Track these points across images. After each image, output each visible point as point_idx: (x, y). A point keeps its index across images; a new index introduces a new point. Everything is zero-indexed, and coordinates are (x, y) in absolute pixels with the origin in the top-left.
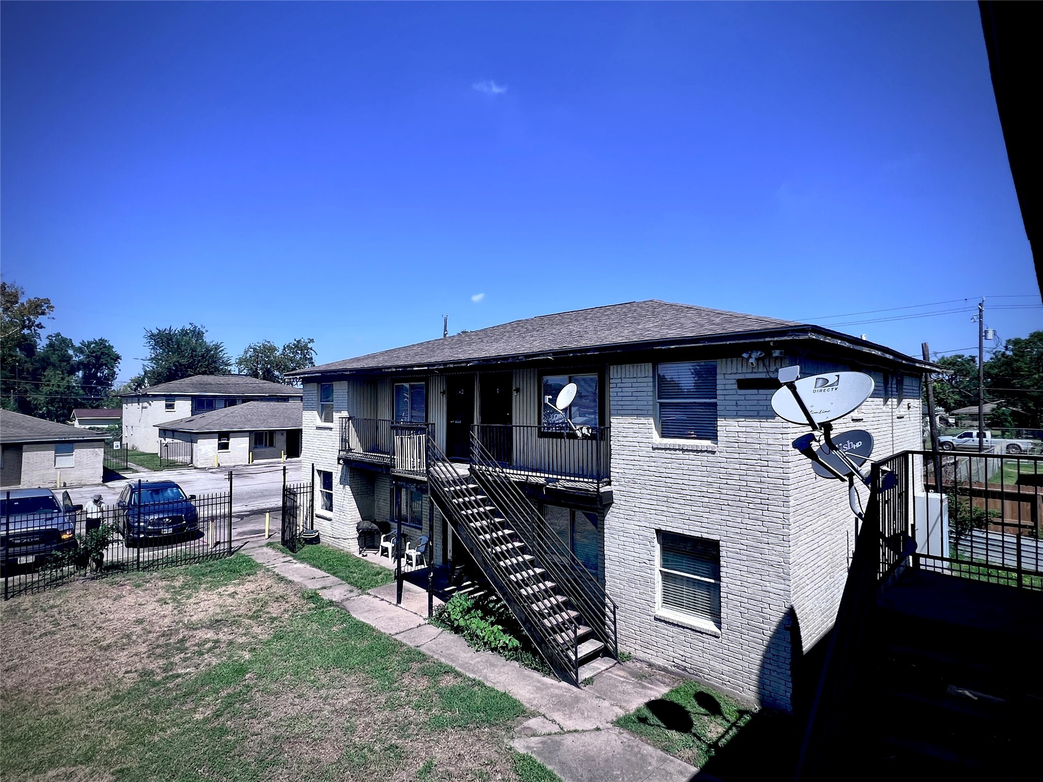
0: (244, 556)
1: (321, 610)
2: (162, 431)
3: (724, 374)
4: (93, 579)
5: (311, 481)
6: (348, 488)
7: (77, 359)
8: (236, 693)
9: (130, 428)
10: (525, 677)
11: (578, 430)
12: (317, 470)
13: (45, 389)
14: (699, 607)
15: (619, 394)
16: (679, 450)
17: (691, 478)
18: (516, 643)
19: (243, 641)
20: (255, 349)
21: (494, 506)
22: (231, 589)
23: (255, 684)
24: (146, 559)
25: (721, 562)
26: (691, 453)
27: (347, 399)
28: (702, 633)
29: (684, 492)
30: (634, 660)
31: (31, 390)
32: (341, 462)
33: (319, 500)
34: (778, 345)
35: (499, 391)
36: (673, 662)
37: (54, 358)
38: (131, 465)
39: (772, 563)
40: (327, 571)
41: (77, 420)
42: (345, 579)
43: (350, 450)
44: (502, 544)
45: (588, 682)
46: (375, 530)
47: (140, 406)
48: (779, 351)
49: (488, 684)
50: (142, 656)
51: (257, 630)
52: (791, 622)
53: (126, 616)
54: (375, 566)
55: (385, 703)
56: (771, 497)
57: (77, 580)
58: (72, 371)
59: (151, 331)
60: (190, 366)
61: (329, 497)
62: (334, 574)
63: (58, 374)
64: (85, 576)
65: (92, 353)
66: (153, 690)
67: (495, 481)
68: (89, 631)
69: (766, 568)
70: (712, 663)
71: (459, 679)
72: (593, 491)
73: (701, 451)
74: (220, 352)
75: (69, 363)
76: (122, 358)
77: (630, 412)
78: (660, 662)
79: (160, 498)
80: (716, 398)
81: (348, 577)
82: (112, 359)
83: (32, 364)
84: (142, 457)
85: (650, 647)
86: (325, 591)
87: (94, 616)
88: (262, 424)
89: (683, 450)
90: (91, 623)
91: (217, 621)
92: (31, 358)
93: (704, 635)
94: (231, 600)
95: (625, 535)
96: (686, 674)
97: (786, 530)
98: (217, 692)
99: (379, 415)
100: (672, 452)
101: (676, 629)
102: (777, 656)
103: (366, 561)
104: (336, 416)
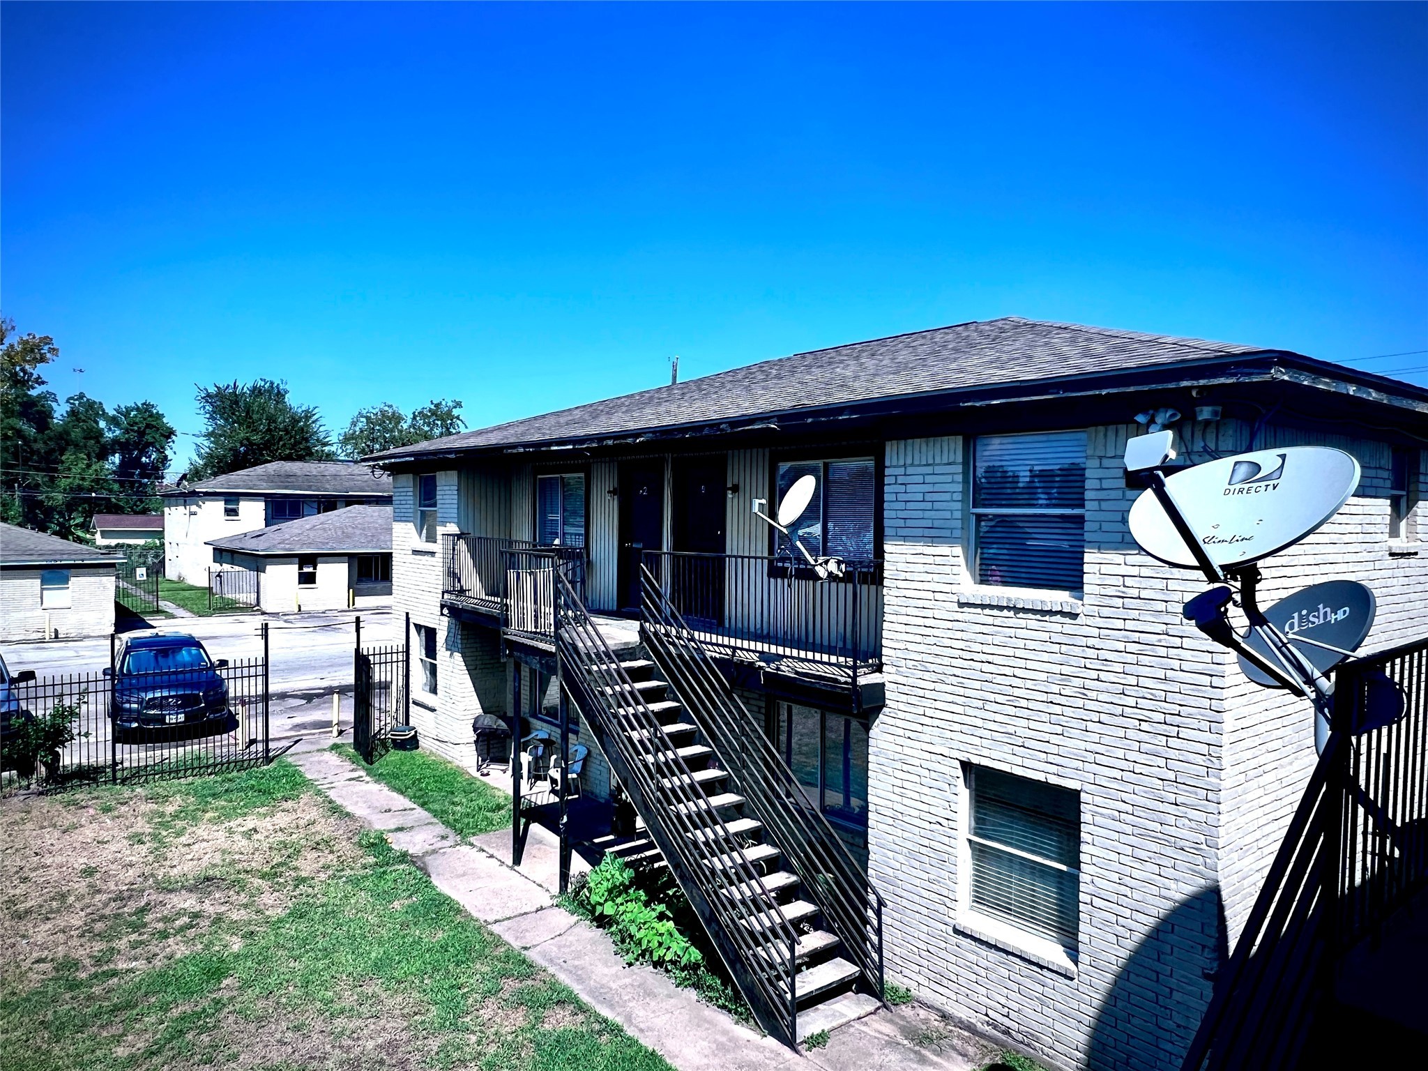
0: (290, 765)
1: (382, 870)
2: (217, 552)
3: (1101, 458)
4: (41, 793)
5: (404, 642)
6: (458, 656)
7: (111, 435)
8: (195, 1013)
9: (174, 545)
10: (701, 1022)
11: (821, 565)
12: (415, 625)
13: (63, 483)
14: (1039, 915)
15: (901, 497)
16: (1008, 608)
17: (1030, 665)
18: (695, 955)
19: (239, 917)
20: (368, 418)
21: (679, 701)
22: (250, 823)
23: (232, 999)
24: (135, 764)
25: (1082, 834)
26: (1030, 616)
27: (456, 502)
28: (1042, 967)
29: (1017, 692)
30: (916, 1004)
31: (44, 484)
32: (446, 611)
33: (419, 676)
34: (1209, 396)
35: (706, 488)
36: (987, 1015)
37: (76, 434)
38: (165, 605)
39: (1182, 843)
40: (413, 798)
41: (99, 533)
42: (439, 814)
43: (462, 591)
44: (673, 774)
45: (818, 1041)
46: (503, 731)
47: (187, 512)
48: (1210, 408)
49: (630, 1032)
50: (72, 933)
51: (267, 899)
52: (1215, 964)
53: (72, 860)
54: (497, 793)
55: (437, 1053)
56: (1184, 711)
57: (16, 795)
58: (103, 455)
59: (206, 389)
60: (267, 445)
61: (433, 670)
62: (423, 805)
63: (83, 459)
64: (29, 789)
65: (132, 426)
66: (68, 996)
67: (681, 656)
68: (8, 883)
69: (1169, 851)
70: (1058, 1026)
71: (581, 1018)
72: (846, 683)
73: (1051, 613)
74: (313, 422)
75: (98, 442)
76: (177, 433)
77: (919, 532)
78: (962, 1013)
79: (168, 665)
80: (1083, 506)
81: (446, 812)
82: (162, 435)
83: (45, 443)
84: (187, 594)
85: (945, 982)
86: (400, 835)
87: (25, 857)
88: (369, 542)
89: (1016, 610)
90: (15, 869)
91: (208, 879)
92: (43, 433)
93: (1045, 972)
94: (245, 842)
95: (905, 767)
96: (1010, 1040)
97: (1213, 780)
98: (165, 1008)
99: (513, 532)
100: (995, 612)
101: (994, 956)
102: (1185, 1028)
103: (485, 784)
104: (440, 530)
